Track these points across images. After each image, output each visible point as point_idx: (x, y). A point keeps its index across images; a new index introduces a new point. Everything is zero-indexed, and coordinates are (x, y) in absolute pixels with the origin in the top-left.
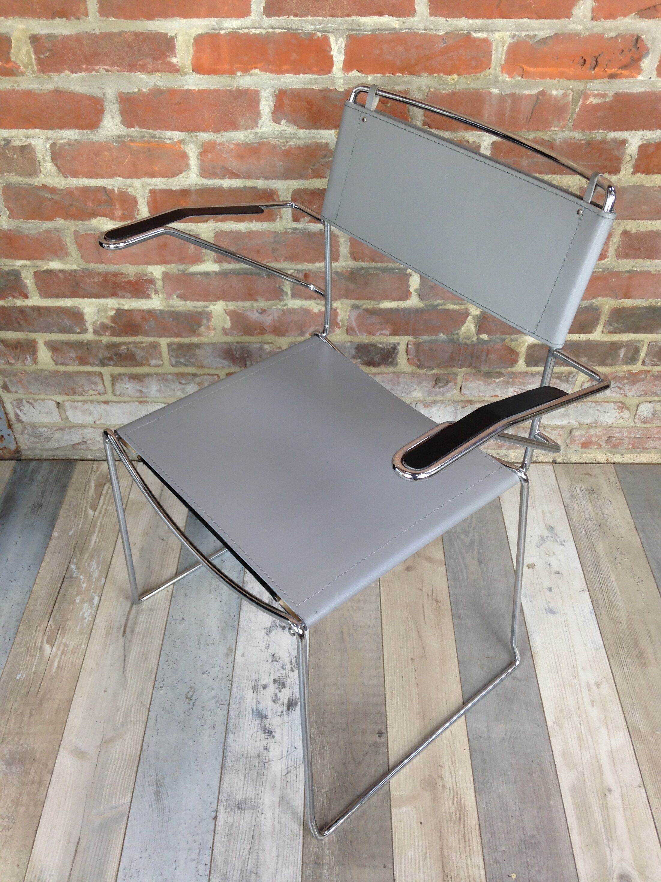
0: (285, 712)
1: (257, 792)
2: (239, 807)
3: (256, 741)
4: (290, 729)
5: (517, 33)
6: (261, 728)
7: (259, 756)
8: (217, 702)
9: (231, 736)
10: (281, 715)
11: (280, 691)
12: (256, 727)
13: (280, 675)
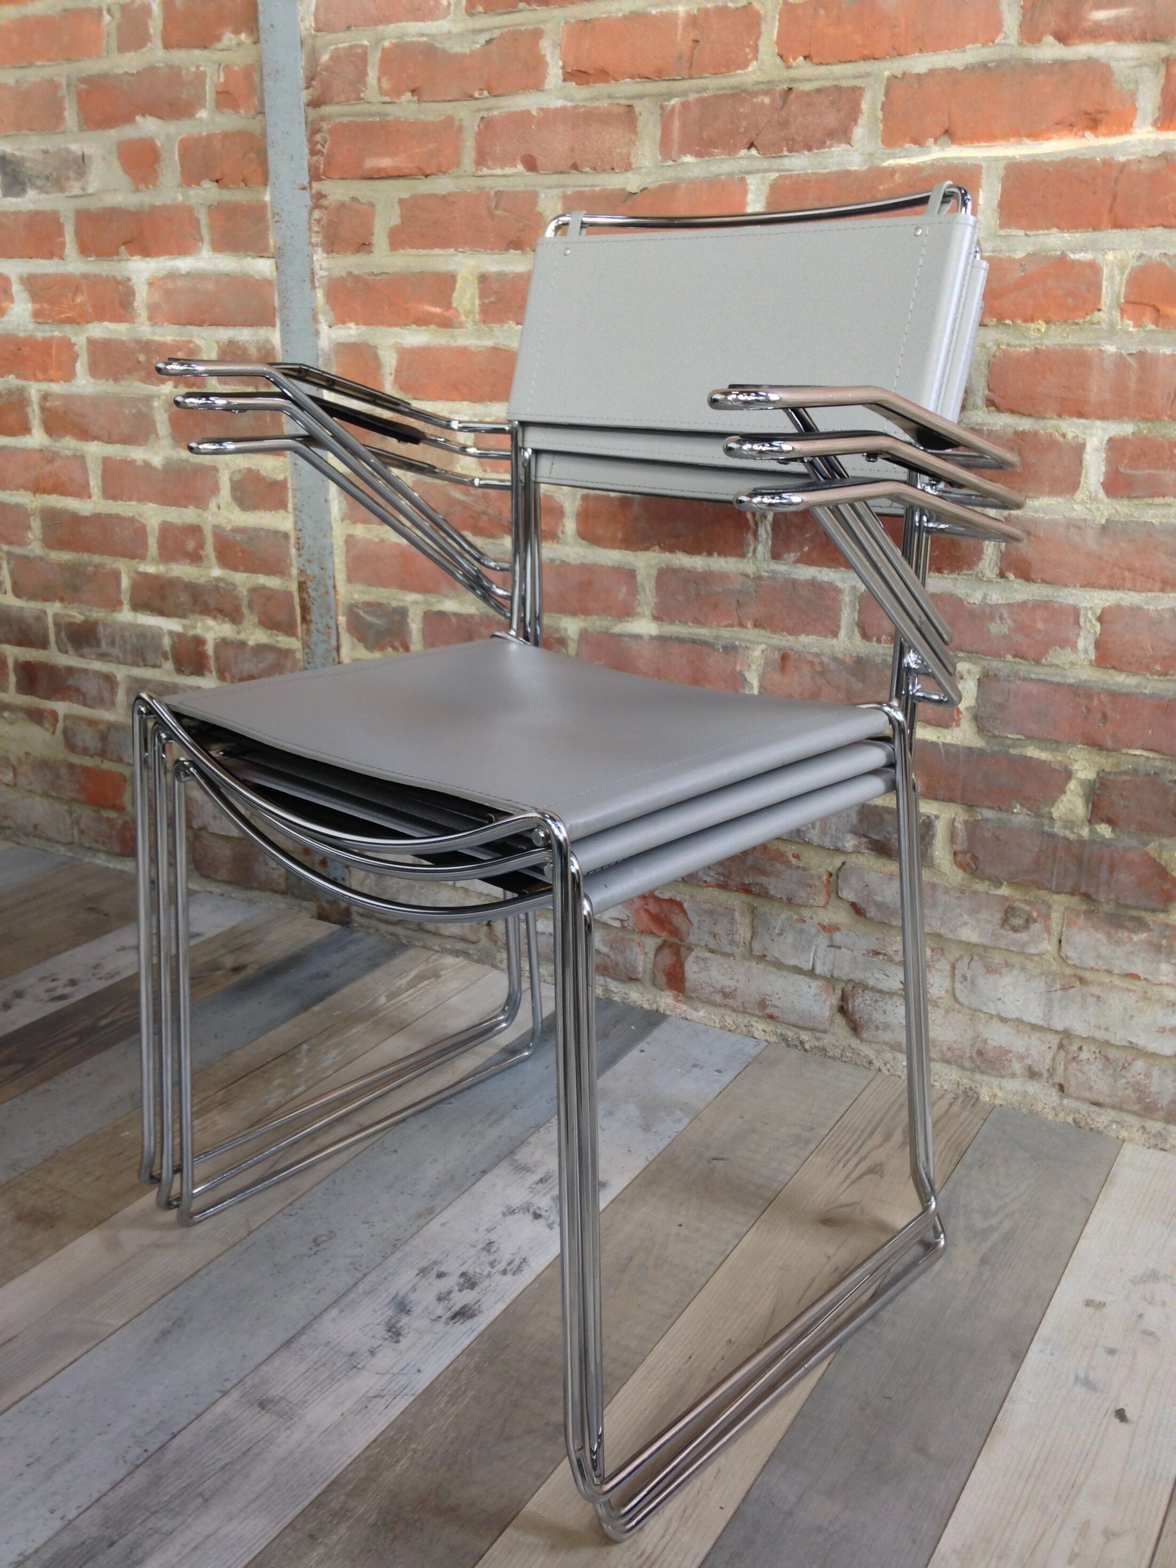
0: (443, 1319)
1: (307, 1398)
2: (262, 1405)
3: (366, 1335)
4: (433, 1343)
5: (1145, 252)
6: (387, 1324)
7: (353, 1354)
8: (352, 1264)
9: (334, 1312)
10: (434, 1320)
11: (460, 1290)
12: (383, 1317)
13: (478, 1270)
